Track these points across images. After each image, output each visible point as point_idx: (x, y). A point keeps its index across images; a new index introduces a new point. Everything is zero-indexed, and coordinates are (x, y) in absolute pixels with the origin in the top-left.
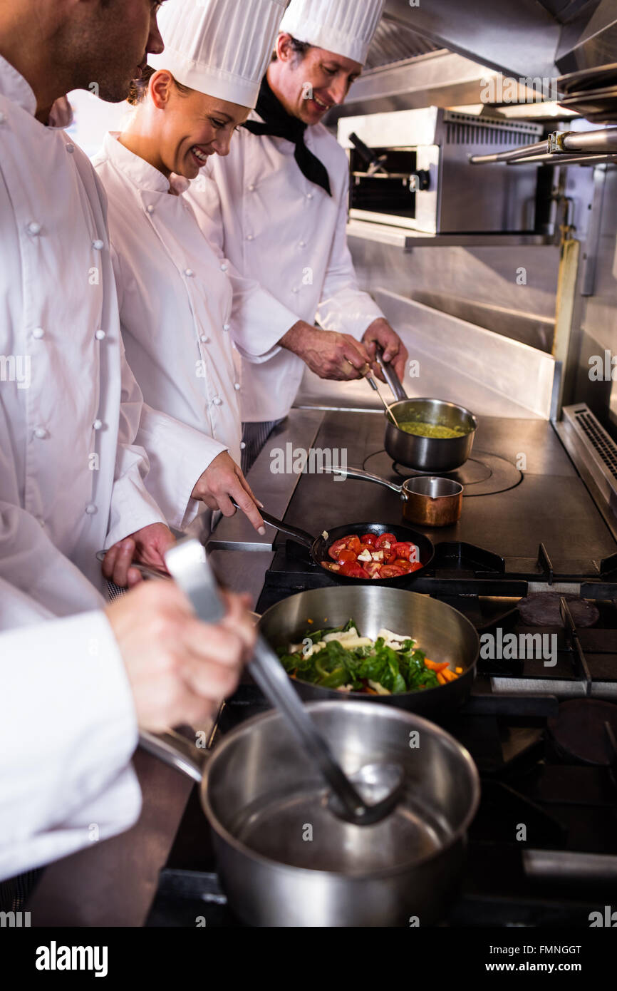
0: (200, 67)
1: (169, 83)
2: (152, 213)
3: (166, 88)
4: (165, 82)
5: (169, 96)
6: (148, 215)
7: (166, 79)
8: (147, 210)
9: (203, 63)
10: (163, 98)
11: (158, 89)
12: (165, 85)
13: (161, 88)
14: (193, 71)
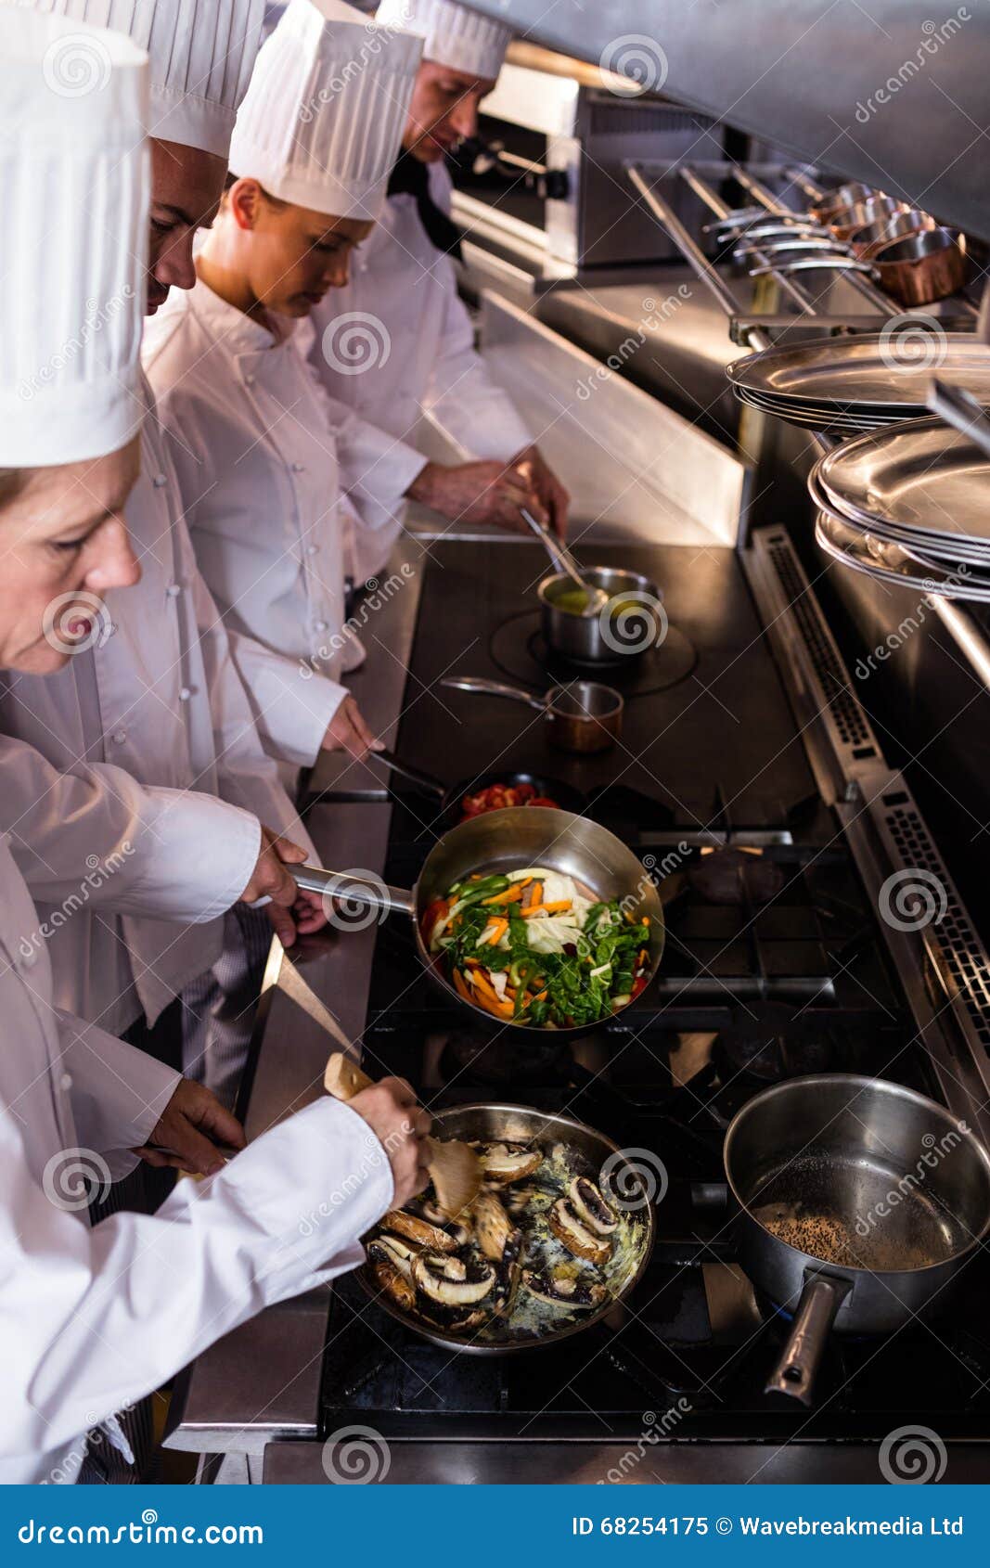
0: (298, 172)
1: (257, 195)
2: (252, 386)
3: (252, 201)
4: (252, 194)
5: (258, 213)
6: (247, 390)
7: (252, 189)
8: (247, 383)
9: (301, 167)
10: (249, 216)
11: (243, 205)
12: (251, 198)
13: (246, 202)
14: (288, 178)
